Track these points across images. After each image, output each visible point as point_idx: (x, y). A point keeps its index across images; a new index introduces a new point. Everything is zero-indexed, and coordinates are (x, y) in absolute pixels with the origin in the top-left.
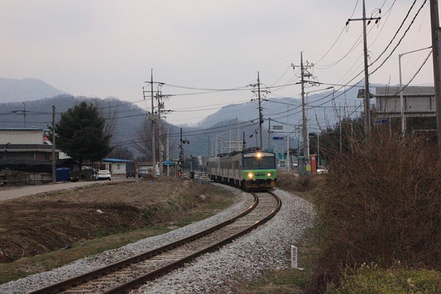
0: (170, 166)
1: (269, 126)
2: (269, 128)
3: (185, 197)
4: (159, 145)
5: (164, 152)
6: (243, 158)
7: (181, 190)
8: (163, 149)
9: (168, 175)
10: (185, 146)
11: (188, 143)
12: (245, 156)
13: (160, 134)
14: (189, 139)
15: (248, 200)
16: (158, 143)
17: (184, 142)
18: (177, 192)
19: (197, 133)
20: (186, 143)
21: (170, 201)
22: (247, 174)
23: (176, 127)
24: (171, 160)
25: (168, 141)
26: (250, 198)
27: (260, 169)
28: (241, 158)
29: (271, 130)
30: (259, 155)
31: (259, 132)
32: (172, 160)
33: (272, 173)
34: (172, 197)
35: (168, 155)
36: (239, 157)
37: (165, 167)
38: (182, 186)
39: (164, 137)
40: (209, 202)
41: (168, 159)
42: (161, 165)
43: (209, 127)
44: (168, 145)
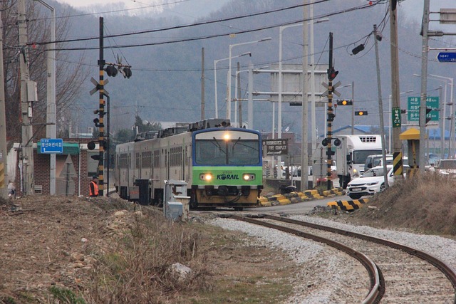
0: (58, 157)
1: (427, 12)
2: (426, 20)
3: (114, 271)
4: (18, 82)
5: (39, 106)
6: (195, 142)
7: (102, 246)
8: (33, 95)
9: (53, 190)
10: (114, 85)
11: (128, 73)
12: (199, 137)
13: (23, 40)
14: (129, 57)
15: (347, 284)
16: (18, 72)
17: (112, 71)
18: (87, 252)
19: (157, 37)
20: (120, 75)
21: (60, 286)
22: (202, 175)
23: (81, 15)
24: (64, 136)
25: (52, 66)
26: (352, 277)
27: (227, 164)
28: (190, 140)
29: (434, 26)
30: (227, 136)
31: (386, 34)
32: (66, 138)
33: (252, 175)
34: (69, 270)
35: (51, 117)
36: (184, 139)
37: (42, 160)
38: (103, 232)
39: (37, 53)
40: (201, 289)
41: (52, 132)
42: (28, 152)
43: (205, 14)
44: (52, 83)
